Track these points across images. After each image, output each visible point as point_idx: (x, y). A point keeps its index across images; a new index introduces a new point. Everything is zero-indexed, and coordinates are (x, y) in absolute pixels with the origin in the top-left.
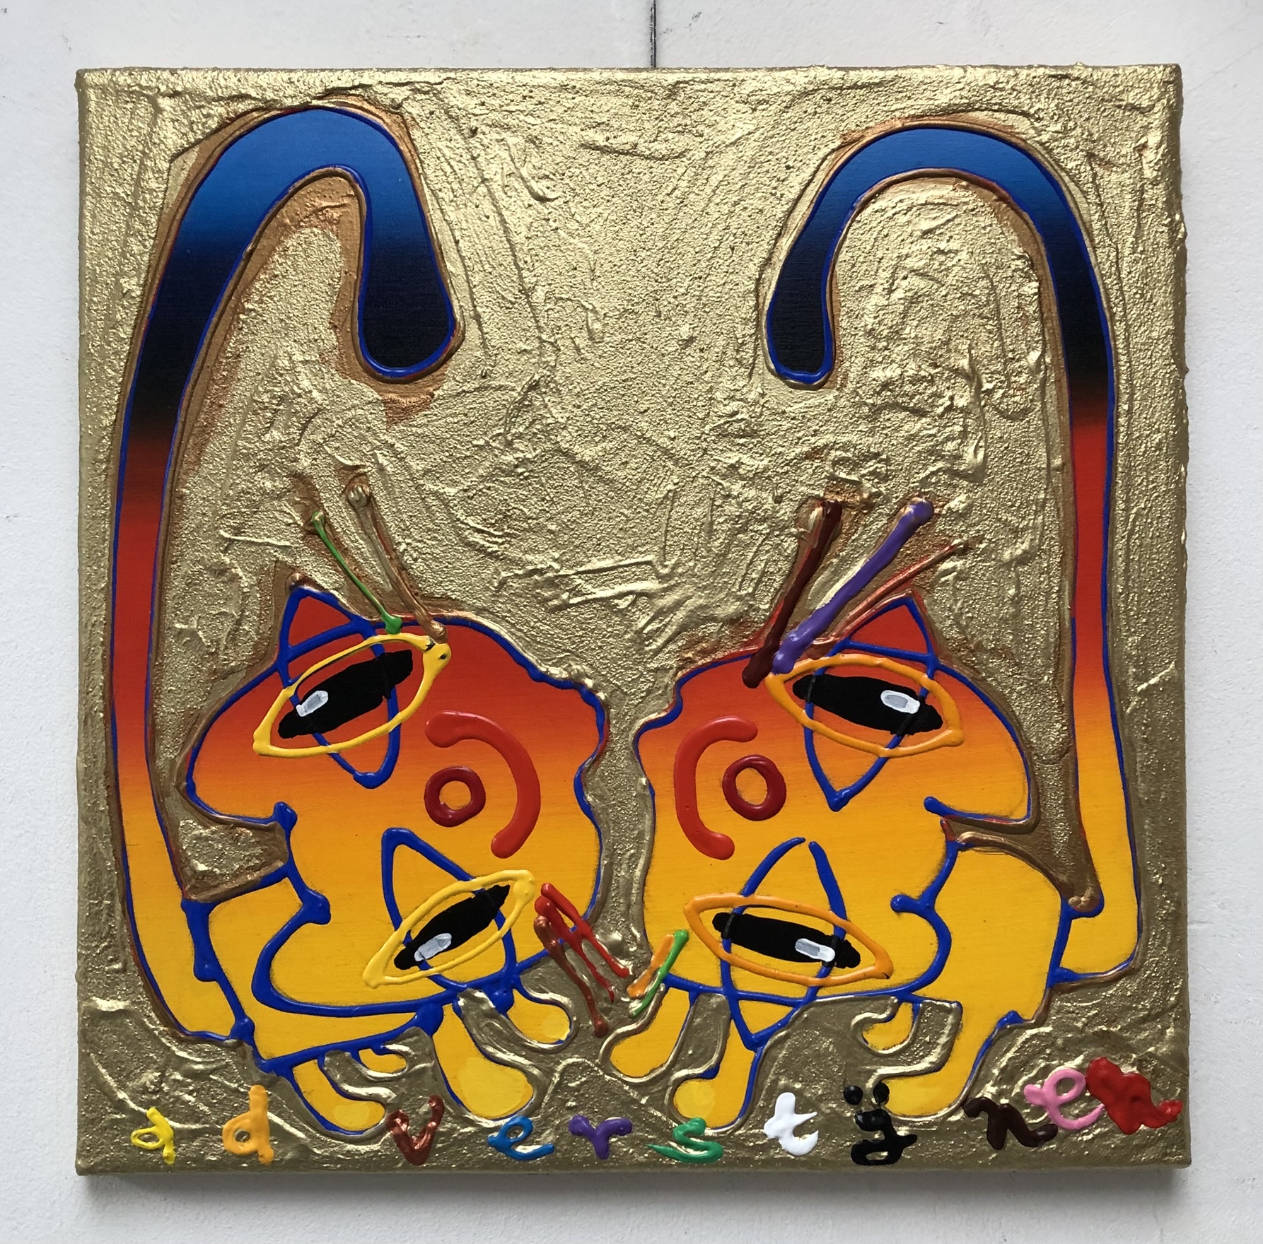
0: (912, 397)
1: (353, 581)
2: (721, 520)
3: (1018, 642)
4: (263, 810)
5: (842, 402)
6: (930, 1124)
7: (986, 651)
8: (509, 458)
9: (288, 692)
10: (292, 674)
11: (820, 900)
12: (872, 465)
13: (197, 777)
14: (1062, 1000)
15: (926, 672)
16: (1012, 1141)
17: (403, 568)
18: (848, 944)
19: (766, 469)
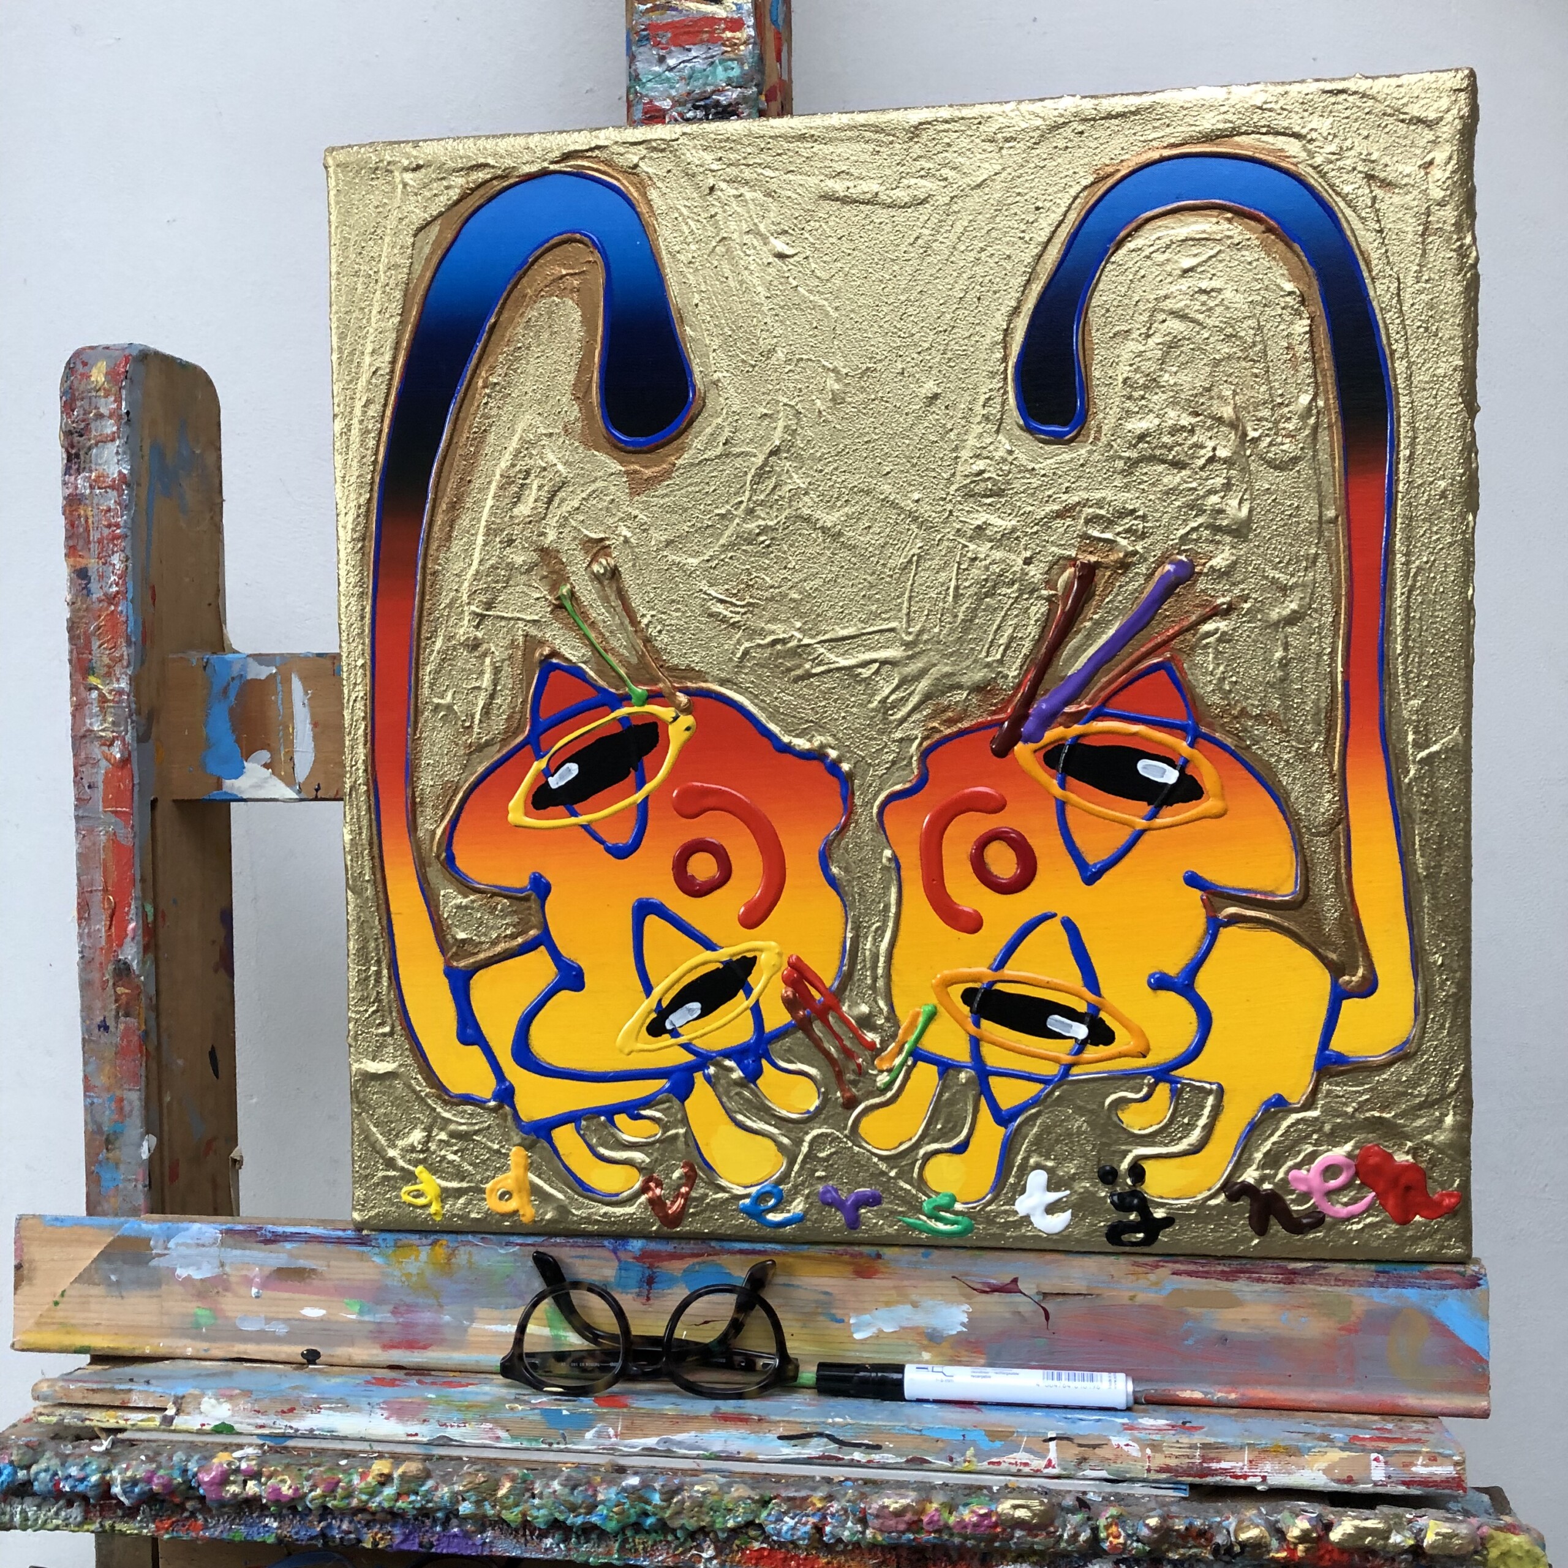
0: (1170, 449)
1: (599, 655)
2: (967, 584)
3: (1288, 708)
4: (520, 880)
5: (1096, 456)
6: (1189, 1207)
7: (1251, 717)
8: (752, 526)
9: (540, 765)
10: (543, 746)
11: (1073, 976)
12: (1128, 522)
13: (456, 849)
14: (1330, 1084)
15: (1185, 739)
16: (1276, 1228)
17: (647, 640)
18: (1102, 1021)
19: (1014, 530)
